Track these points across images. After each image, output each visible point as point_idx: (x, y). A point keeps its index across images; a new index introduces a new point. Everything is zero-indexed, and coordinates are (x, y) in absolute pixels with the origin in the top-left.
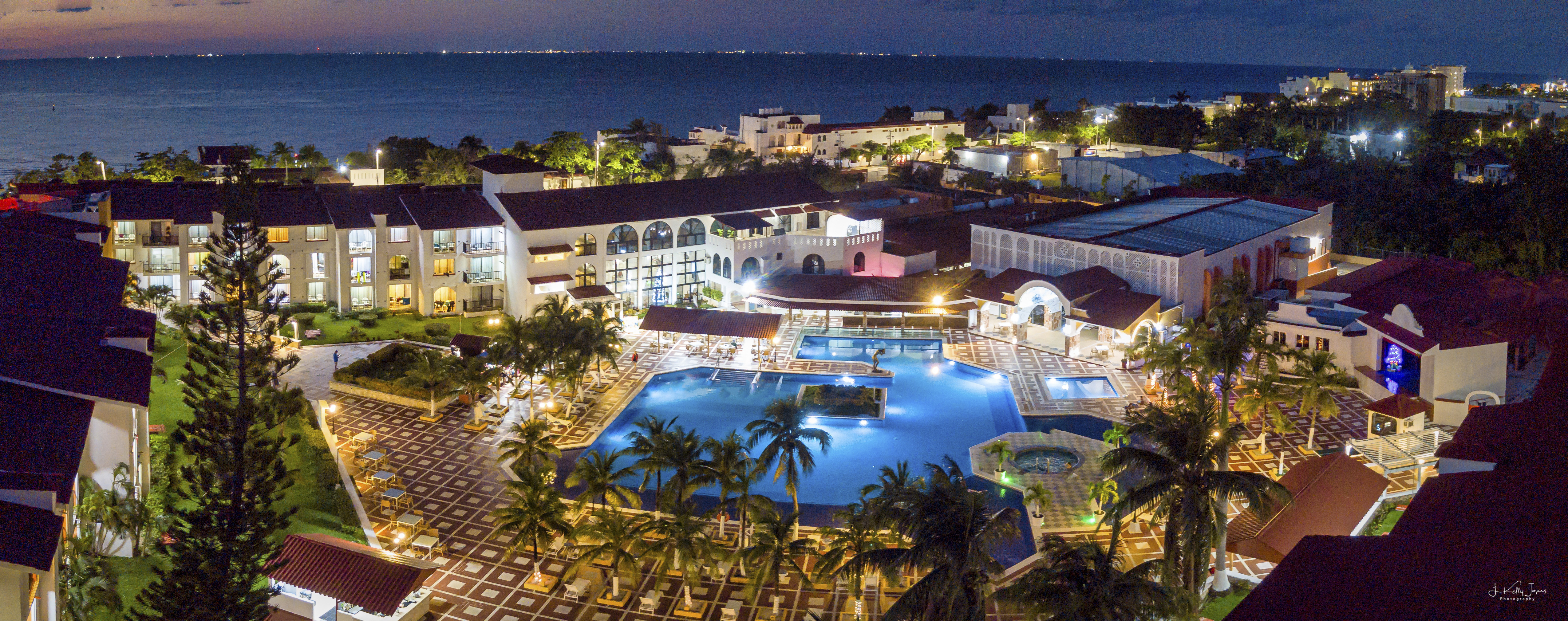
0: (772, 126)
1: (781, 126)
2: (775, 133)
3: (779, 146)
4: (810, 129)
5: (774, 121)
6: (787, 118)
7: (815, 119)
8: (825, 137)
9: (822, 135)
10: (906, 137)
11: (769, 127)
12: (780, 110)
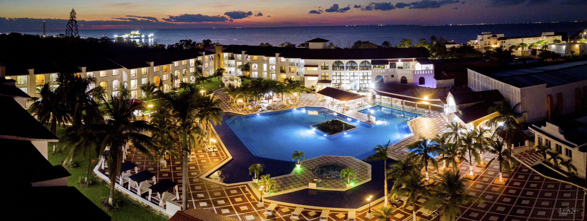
0: (485, 38)
1: (489, 38)
2: (486, 41)
3: (488, 45)
4: (499, 39)
5: (486, 36)
6: (491, 35)
7: (502, 35)
8: (505, 42)
9: (503, 41)
10: (537, 41)
11: (484, 38)
12: (490, 33)
